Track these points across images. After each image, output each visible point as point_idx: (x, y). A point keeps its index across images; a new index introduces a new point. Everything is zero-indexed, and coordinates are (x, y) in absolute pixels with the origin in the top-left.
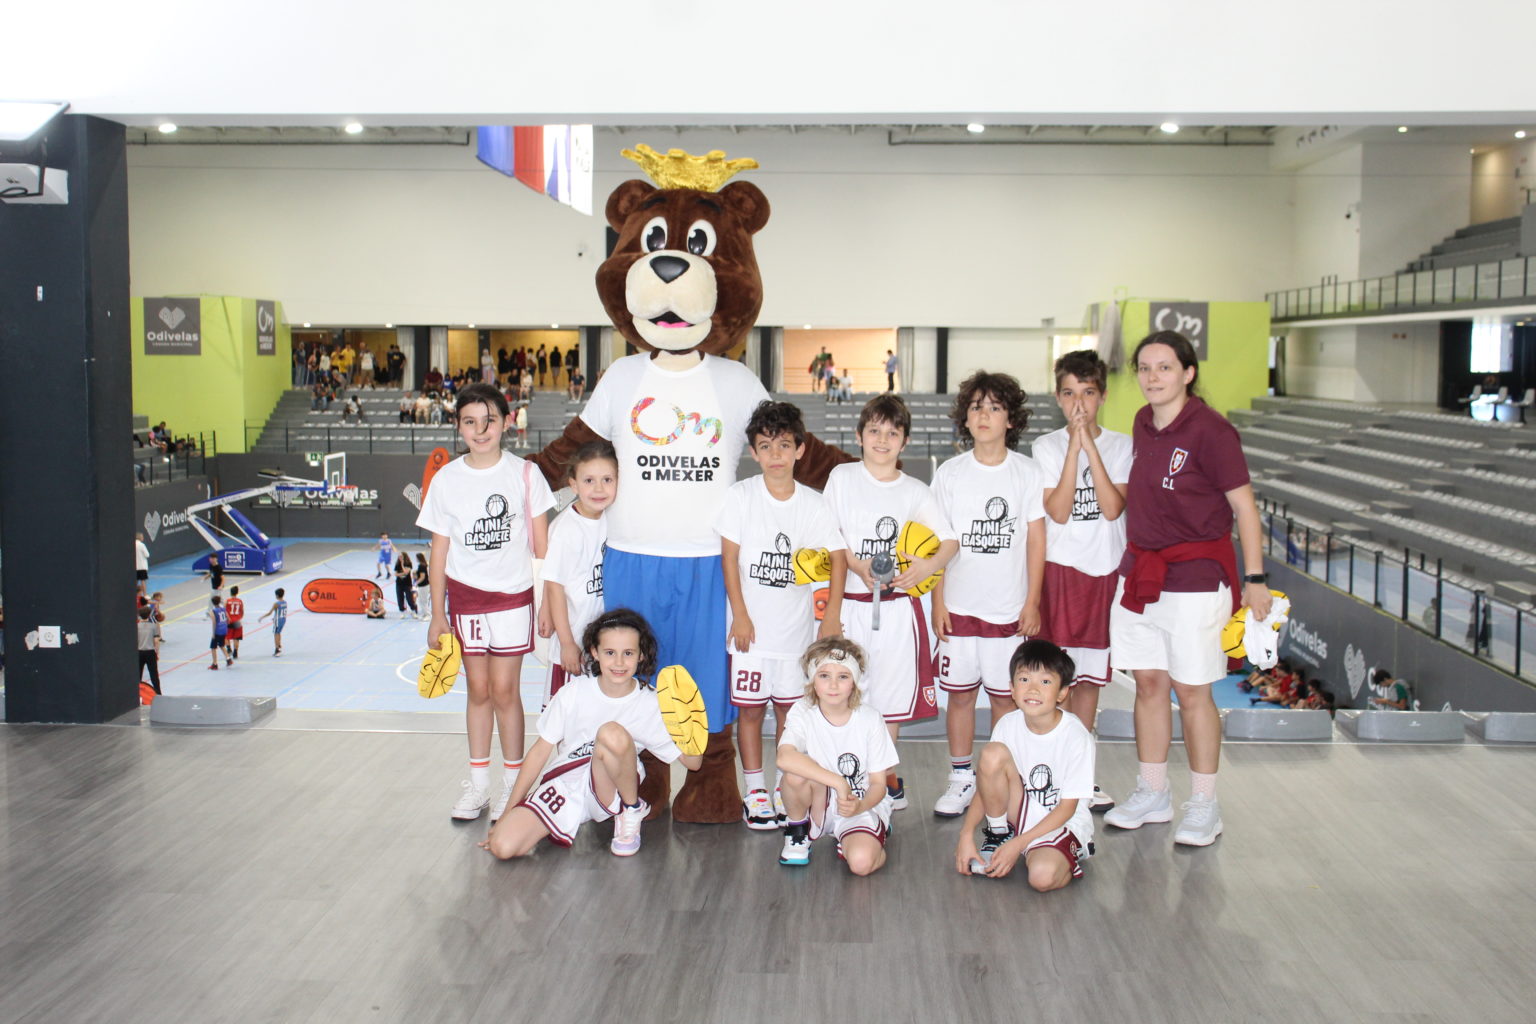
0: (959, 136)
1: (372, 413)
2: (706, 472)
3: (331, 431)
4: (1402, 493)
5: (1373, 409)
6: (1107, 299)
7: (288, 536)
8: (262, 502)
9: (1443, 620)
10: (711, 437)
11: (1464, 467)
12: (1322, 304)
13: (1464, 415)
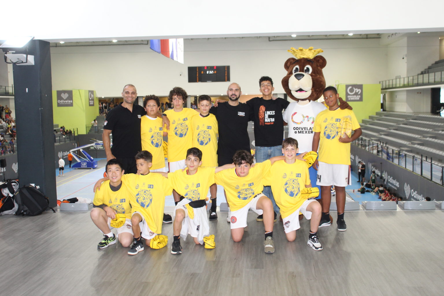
0: (289, 38)
2: (311, 131)
4: (420, 138)
6: (333, 84)
7: (99, 158)
8: (91, 148)
9: (433, 175)
10: (312, 122)
11: (439, 131)
12: (396, 84)
13: (438, 115)
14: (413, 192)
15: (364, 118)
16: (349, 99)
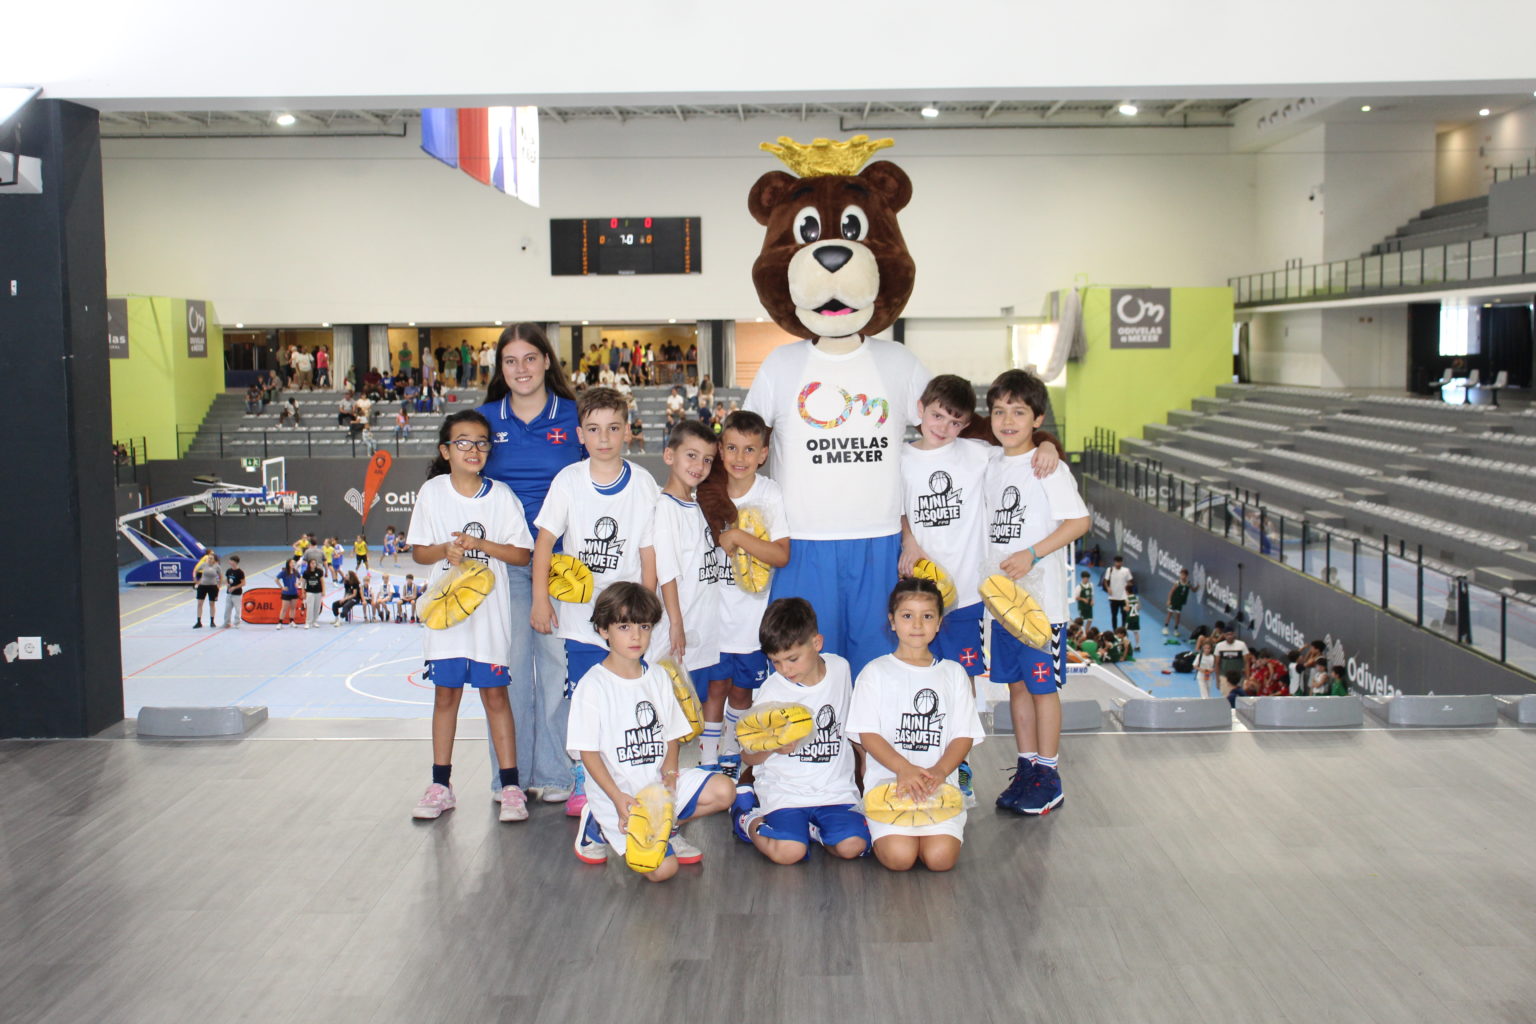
0: (910, 119)
1: (310, 416)
2: (876, 452)
3: (268, 435)
4: (1374, 479)
5: (1342, 395)
6: (1066, 286)
7: (225, 545)
8: (196, 510)
9: (1425, 608)
10: (878, 418)
11: (1439, 451)
12: (1287, 288)
13: (1434, 399)
14: (1355, 667)
15: (1173, 408)
16: (1123, 339)
